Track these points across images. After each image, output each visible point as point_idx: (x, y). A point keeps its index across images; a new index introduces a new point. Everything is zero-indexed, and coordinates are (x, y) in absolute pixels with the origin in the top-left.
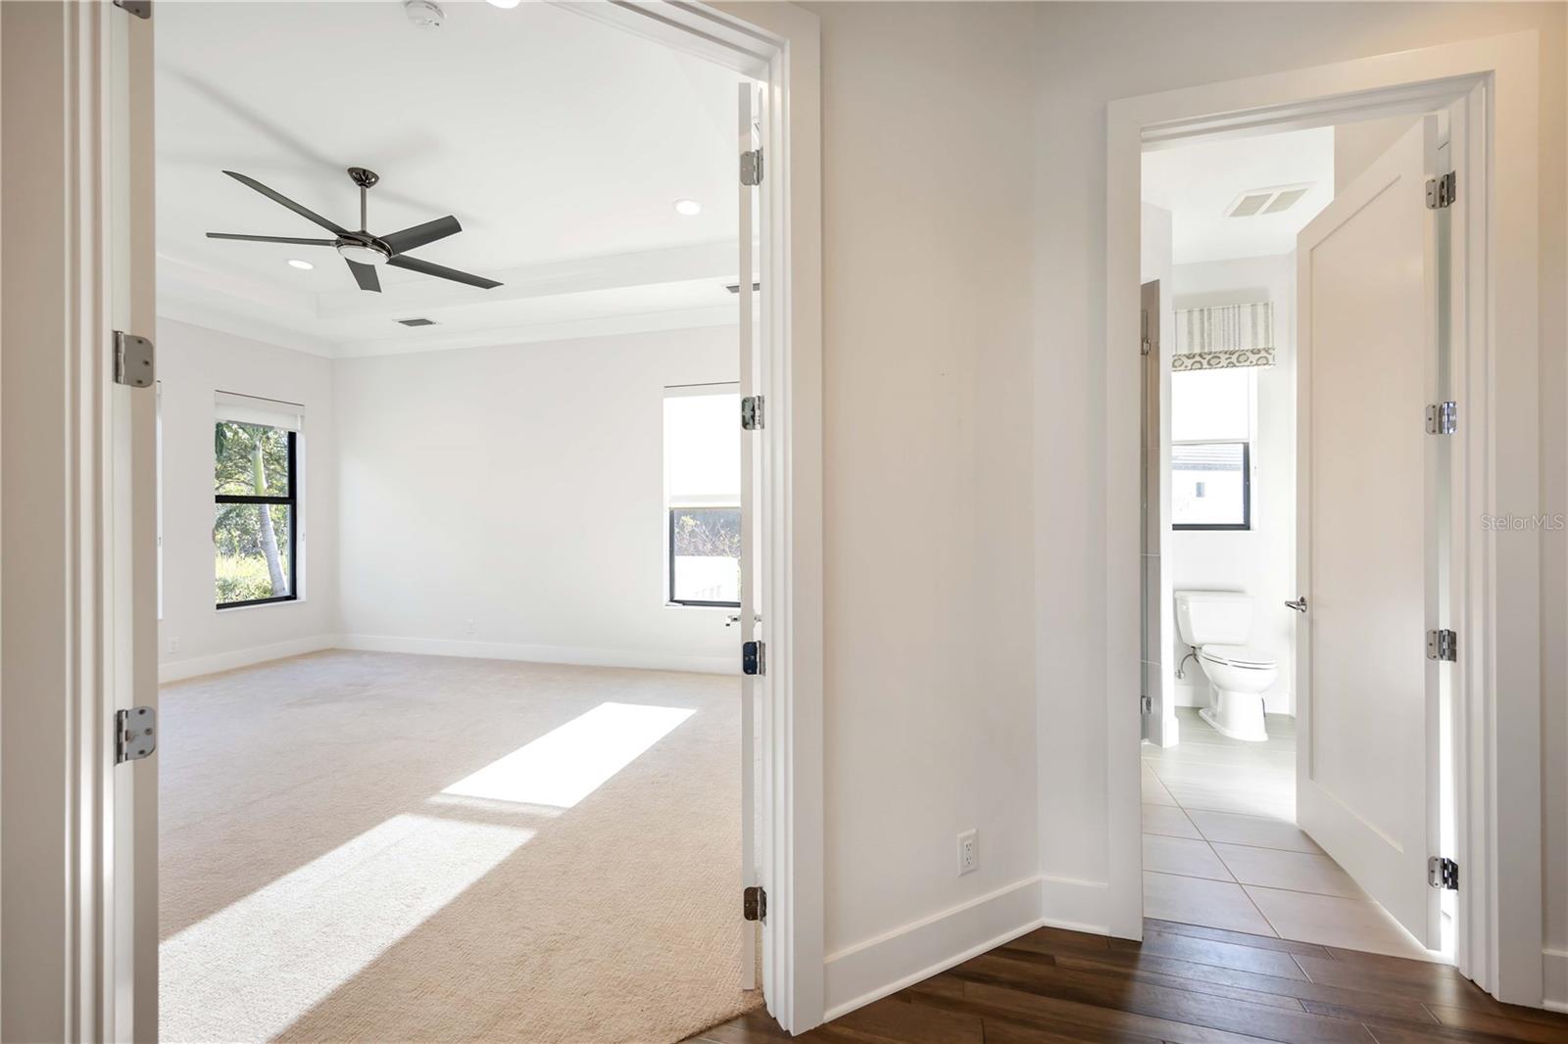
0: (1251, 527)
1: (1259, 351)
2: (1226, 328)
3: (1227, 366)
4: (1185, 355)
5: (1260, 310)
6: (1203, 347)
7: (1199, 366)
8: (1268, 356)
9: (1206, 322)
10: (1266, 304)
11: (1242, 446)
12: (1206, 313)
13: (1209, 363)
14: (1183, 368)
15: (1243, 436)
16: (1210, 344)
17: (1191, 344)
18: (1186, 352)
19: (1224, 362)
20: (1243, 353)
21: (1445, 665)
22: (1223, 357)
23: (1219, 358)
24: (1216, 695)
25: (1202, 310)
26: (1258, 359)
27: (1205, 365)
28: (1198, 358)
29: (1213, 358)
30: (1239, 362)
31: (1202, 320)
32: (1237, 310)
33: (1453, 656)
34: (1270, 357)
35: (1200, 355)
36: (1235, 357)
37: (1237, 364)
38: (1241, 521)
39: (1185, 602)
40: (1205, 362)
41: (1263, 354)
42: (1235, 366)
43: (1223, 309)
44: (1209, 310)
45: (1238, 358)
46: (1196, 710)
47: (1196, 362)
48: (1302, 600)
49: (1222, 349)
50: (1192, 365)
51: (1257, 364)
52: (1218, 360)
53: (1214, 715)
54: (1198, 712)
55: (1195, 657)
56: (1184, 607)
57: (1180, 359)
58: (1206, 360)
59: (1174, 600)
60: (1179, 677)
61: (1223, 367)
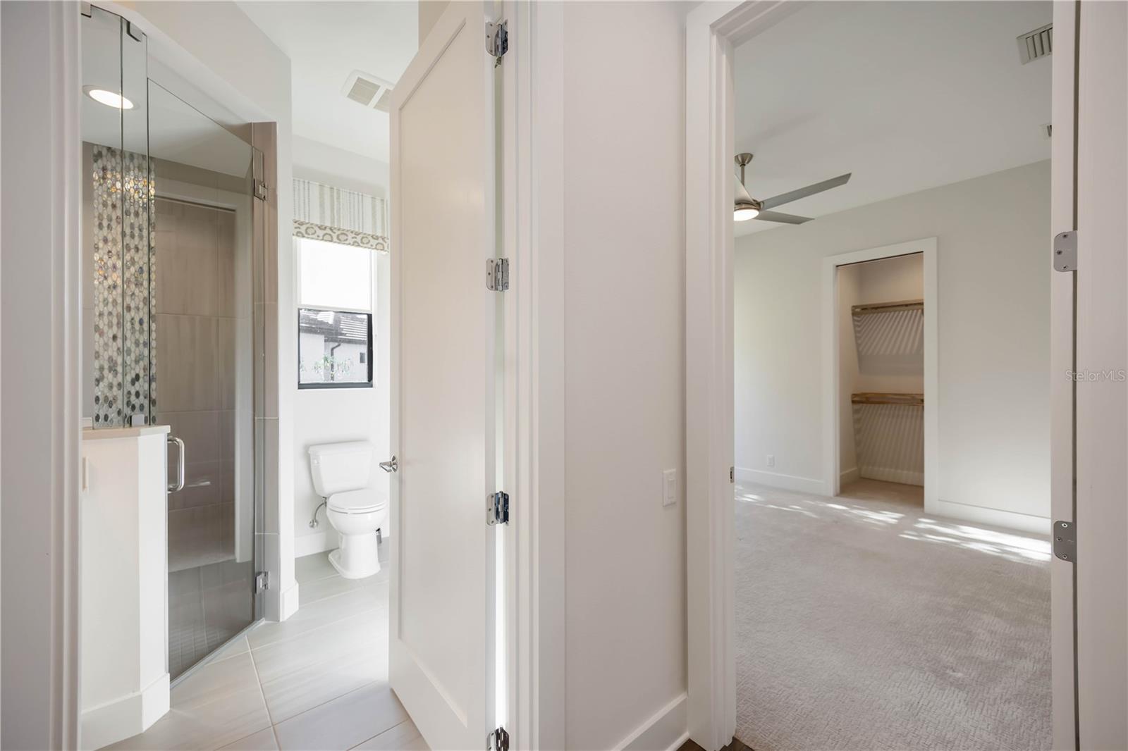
0: (374, 386)
1: (377, 238)
2: (352, 210)
3: (353, 245)
4: (317, 225)
5: (378, 202)
6: (332, 220)
8: (384, 244)
9: (335, 200)
10: (382, 200)
11: (366, 317)
12: (335, 191)
13: (338, 238)
14: (315, 236)
15: (367, 309)
16: (339, 220)
17: (322, 215)
19: (350, 240)
20: (365, 236)
21: (500, 527)
22: (350, 236)
23: (347, 235)
24: (342, 538)
25: (332, 188)
26: (377, 244)
27: (335, 239)
28: (328, 231)
29: (342, 234)
30: (362, 242)
31: (332, 196)
32: (360, 197)
33: (506, 519)
35: (331, 229)
36: (359, 237)
37: (361, 245)
38: (364, 380)
39: (316, 456)
40: (335, 236)
41: (380, 241)
42: (359, 245)
43: (350, 193)
44: (338, 190)
45: (362, 240)
46: (326, 554)
47: (327, 234)
48: (394, 459)
49: (349, 229)
50: (324, 235)
51: (376, 248)
52: (346, 237)
53: (340, 558)
54: (328, 556)
55: (326, 506)
56: (316, 462)
57: (312, 228)
58: (336, 234)
59: (308, 456)
60: (312, 526)
61: (349, 244)
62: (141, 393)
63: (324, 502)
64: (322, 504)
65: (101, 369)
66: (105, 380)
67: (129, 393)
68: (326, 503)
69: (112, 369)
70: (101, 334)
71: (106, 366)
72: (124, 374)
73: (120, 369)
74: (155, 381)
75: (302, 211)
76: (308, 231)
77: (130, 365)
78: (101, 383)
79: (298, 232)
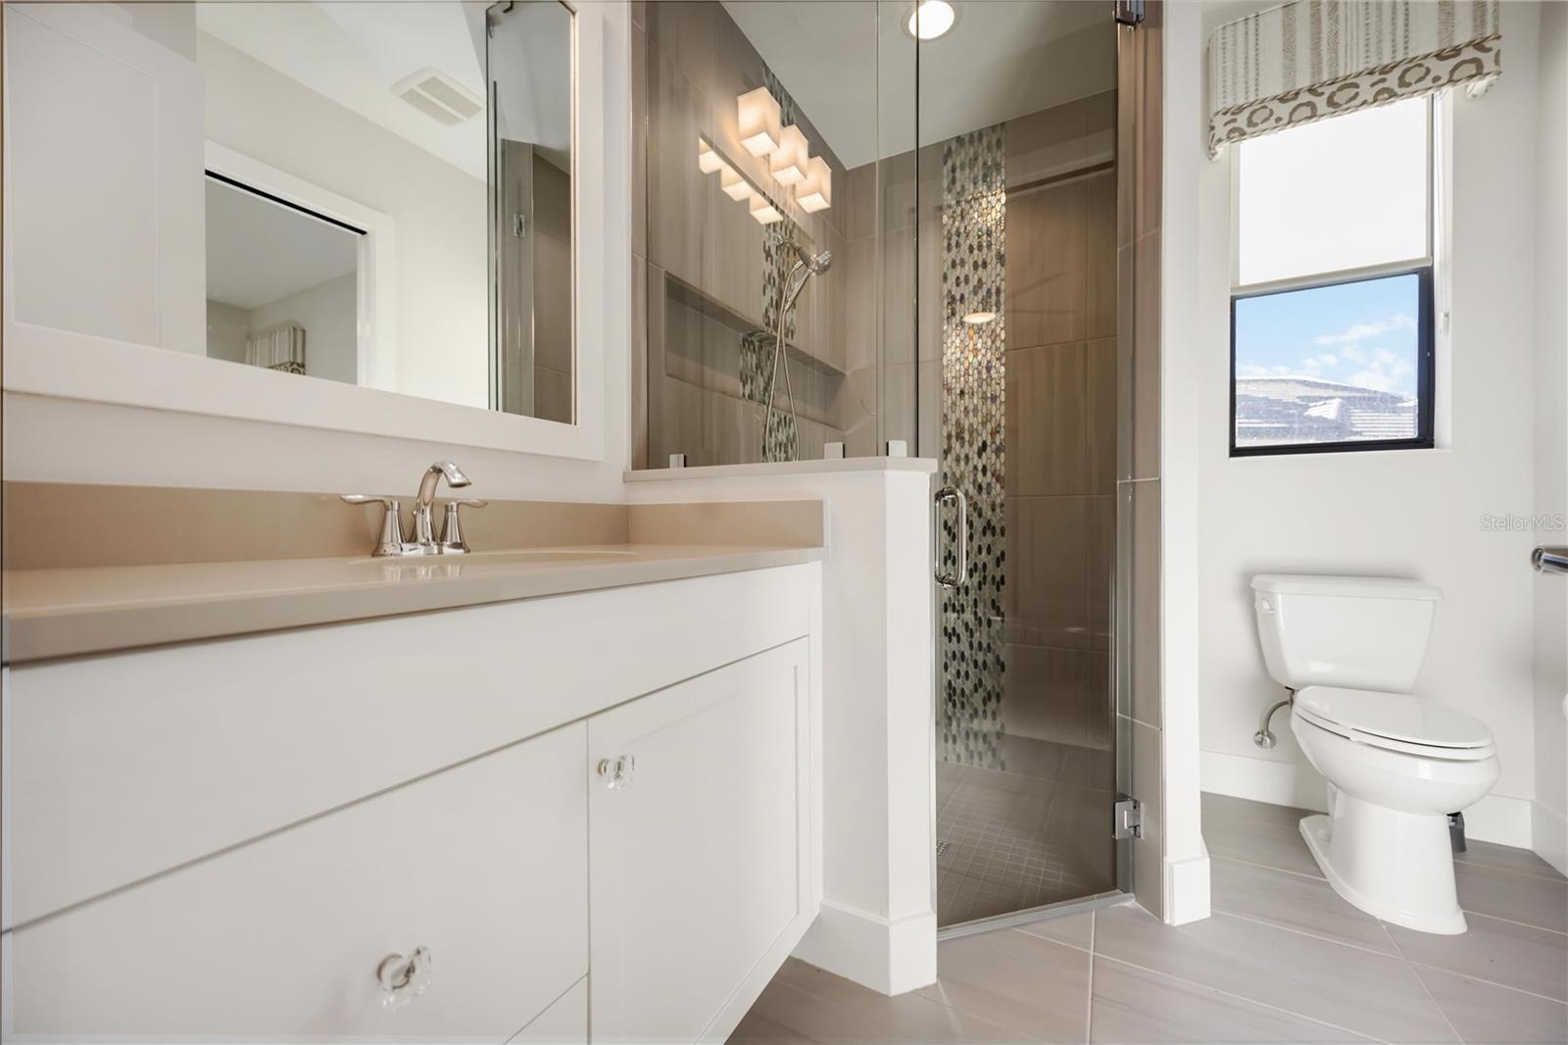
0: (1435, 443)
1: (1457, 51)
3: (1375, 101)
4: (1276, 98)
6: (1316, 68)
7: (1307, 111)
8: (1482, 56)
13: (1331, 102)
14: (1272, 122)
15: (1417, 252)
16: (1334, 61)
17: (1290, 69)
18: (1280, 91)
19: (1366, 91)
20: (1416, 63)
22: (1365, 82)
23: (1356, 86)
24: (1334, 795)
26: (1456, 69)
27: (1322, 109)
28: (1305, 97)
29: (1340, 89)
30: (1403, 84)
34: (1487, 59)
35: (1311, 90)
36: (1394, 77)
37: (1400, 91)
38: (1411, 433)
39: (1270, 597)
40: (1321, 103)
41: (1469, 54)
42: (1394, 95)
46: (1292, 814)
47: (1301, 106)
49: (1361, 69)
50: (1291, 114)
51: (1451, 81)
52: (1352, 91)
53: (1329, 838)
54: (1298, 821)
55: (1291, 707)
56: (1266, 606)
57: (1265, 107)
58: (1325, 97)
59: (1250, 591)
60: (1260, 743)
61: (1364, 103)
62: (988, 467)
63: (1286, 698)
64: (1286, 703)
65: (949, 437)
66: (953, 451)
67: (975, 468)
68: (1292, 702)
69: (960, 437)
70: (949, 390)
71: (954, 434)
72: (971, 445)
73: (966, 436)
74: (1004, 451)
75: (1241, 80)
76: (1255, 119)
77: (977, 430)
78: (949, 456)
79: (1231, 131)
